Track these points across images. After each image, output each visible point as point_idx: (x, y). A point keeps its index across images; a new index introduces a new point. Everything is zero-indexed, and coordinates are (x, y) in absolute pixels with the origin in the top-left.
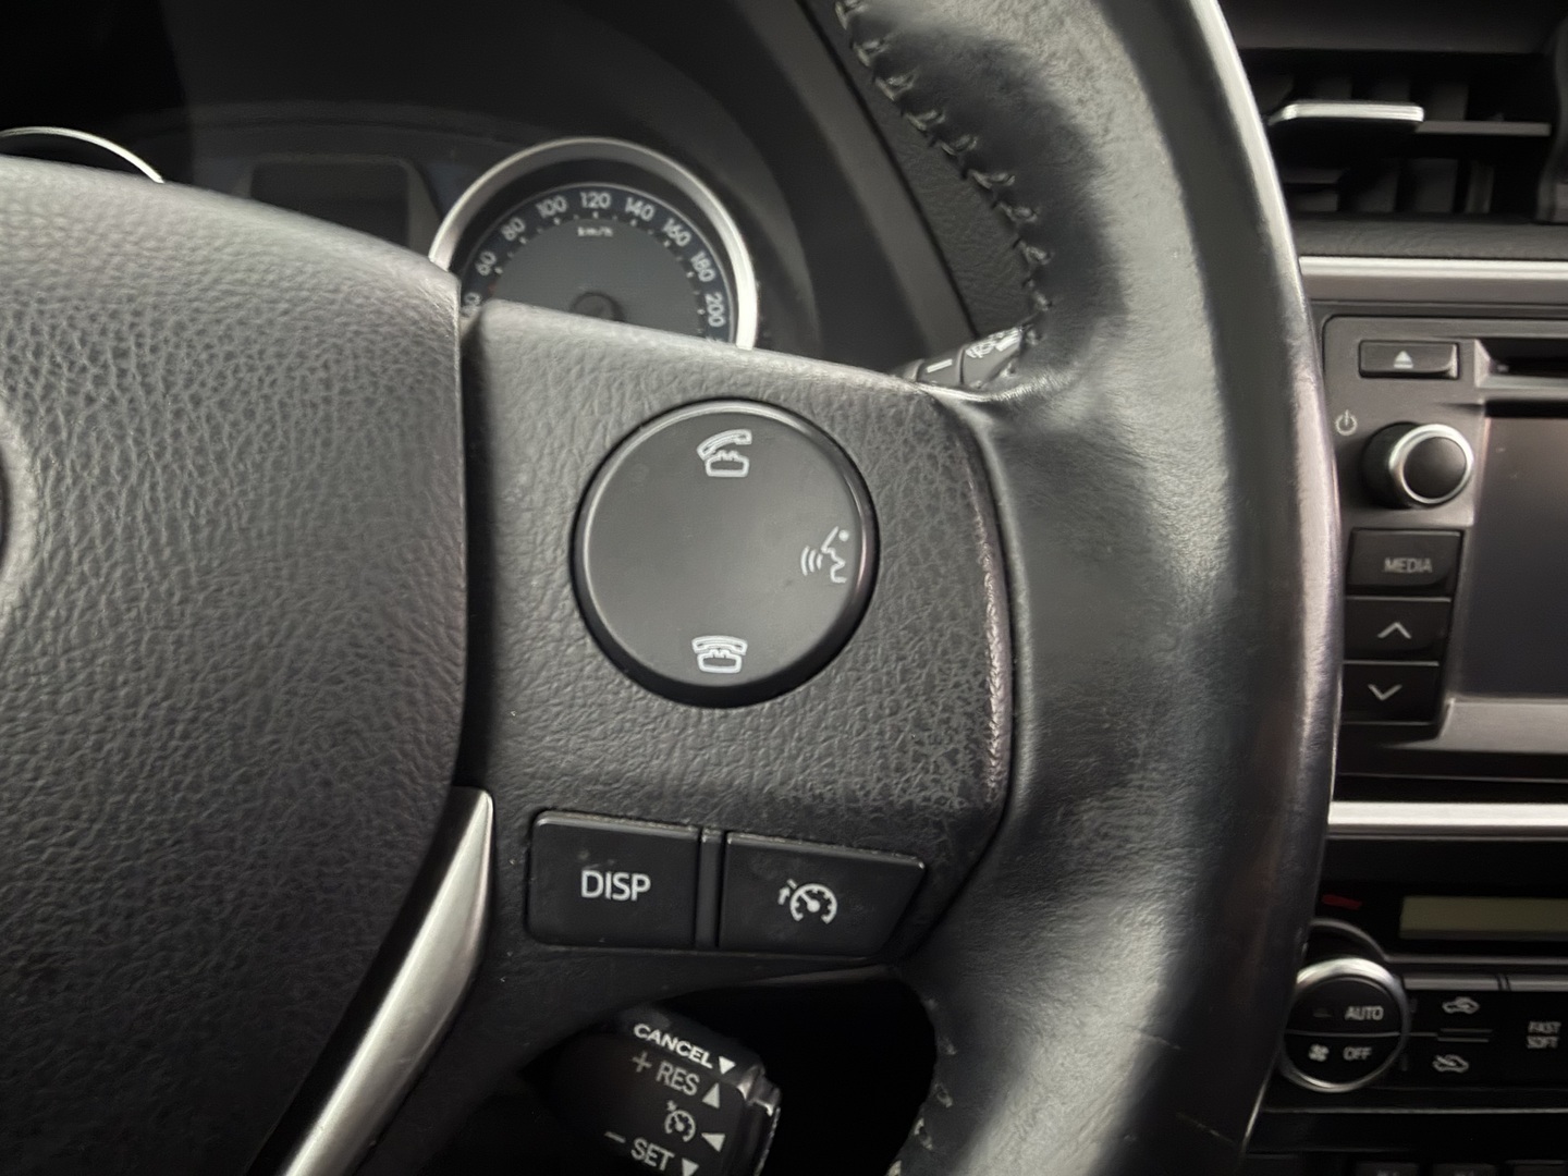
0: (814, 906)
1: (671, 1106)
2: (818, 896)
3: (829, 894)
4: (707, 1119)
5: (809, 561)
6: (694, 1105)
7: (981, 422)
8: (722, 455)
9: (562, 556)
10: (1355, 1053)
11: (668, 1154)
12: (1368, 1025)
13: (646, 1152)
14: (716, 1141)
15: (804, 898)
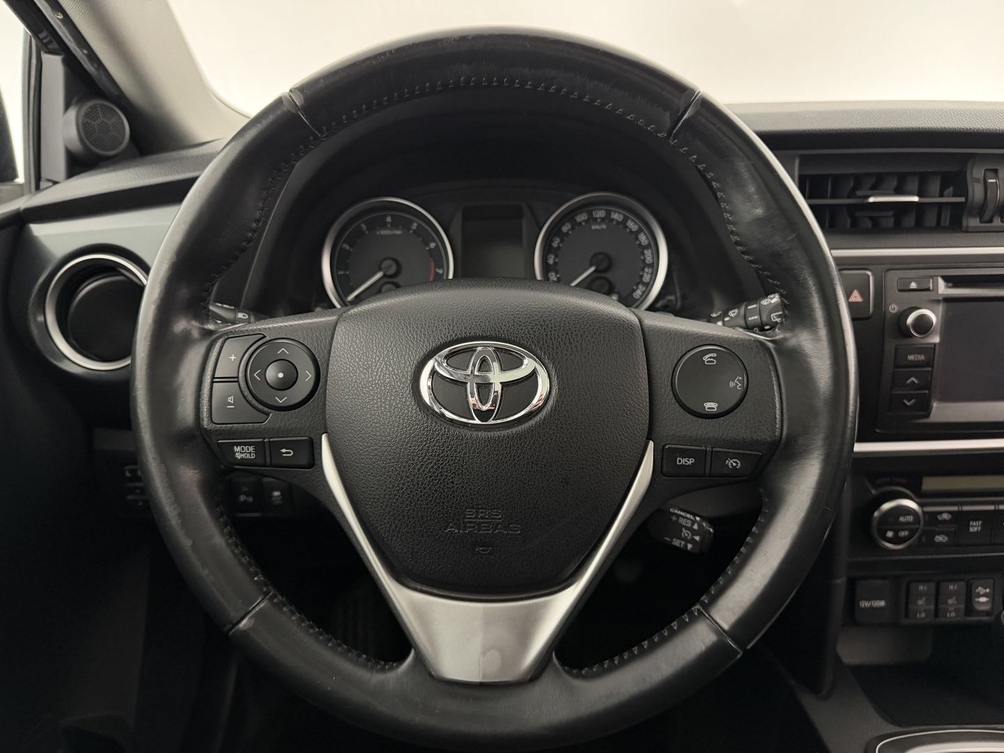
0: (734, 464)
1: (683, 529)
2: (736, 462)
3: (738, 461)
4: (694, 532)
5: (732, 384)
6: (690, 529)
7: (770, 345)
8: (709, 359)
9: (669, 384)
10: (903, 534)
11: (683, 543)
12: (908, 523)
13: (676, 543)
14: (697, 538)
15: (732, 463)
